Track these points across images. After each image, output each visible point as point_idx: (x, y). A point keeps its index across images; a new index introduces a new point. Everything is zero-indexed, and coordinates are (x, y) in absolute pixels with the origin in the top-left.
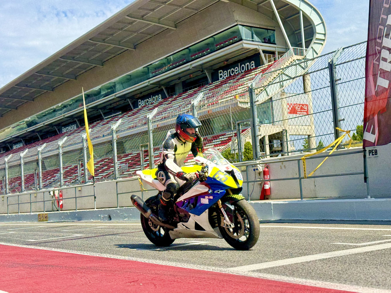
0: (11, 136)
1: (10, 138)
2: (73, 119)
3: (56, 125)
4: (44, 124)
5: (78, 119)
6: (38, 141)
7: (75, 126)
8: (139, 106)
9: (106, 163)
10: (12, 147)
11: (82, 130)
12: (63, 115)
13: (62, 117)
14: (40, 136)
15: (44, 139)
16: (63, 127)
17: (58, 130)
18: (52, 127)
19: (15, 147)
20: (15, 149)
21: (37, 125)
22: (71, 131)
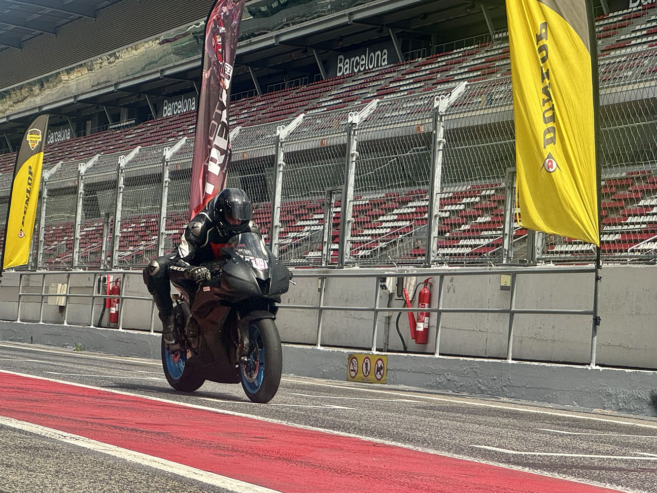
0: (162, 71)
1: (158, 75)
2: (381, 31)
3: (317, 47)
4: (277, 36)
5: (400, 31)
6: (251, 95)
7: (386, 57)
8: (631, 5)
9: (486, 203)
10: (158, 109)
11: (408, 74)
12: (347, 11)
13: (346, 20)
14: (259, 79)
15: (271, 90)
16: (342, 57)
17: (324, 63)
18: (306, 51)
19: (168, 111)
20: (168, 118)
21: (254, 40)
22: (366, 72)
